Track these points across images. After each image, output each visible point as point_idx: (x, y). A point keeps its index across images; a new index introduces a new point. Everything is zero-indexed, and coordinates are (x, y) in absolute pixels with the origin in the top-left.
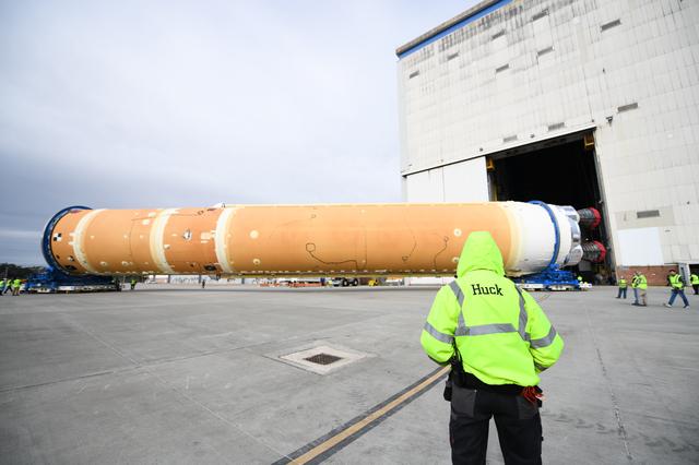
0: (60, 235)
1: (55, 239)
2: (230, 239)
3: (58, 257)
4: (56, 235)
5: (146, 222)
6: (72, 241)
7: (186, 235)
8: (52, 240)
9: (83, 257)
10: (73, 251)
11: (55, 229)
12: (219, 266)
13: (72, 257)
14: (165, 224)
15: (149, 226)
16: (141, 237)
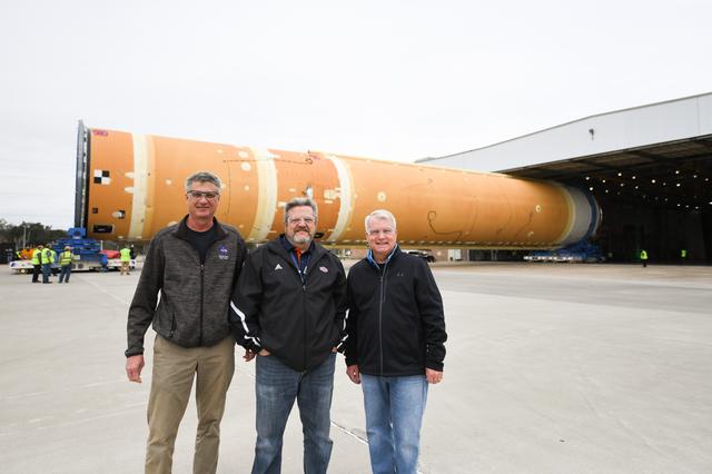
0: (106, 174)
1: (98, 180)
2: (357, 200)
3: (96, 211)
4: (98, 173)
5: (246, 167)
6: (132, 186)
7: (310, 192)
8: (92, 180)
9: (146, 212)
10: (131, 203)
11: (92, 163)
12: (330, 234)
13: (123, 212)
14: (274, 172)
15: (253, 174)
16: (247, 188)
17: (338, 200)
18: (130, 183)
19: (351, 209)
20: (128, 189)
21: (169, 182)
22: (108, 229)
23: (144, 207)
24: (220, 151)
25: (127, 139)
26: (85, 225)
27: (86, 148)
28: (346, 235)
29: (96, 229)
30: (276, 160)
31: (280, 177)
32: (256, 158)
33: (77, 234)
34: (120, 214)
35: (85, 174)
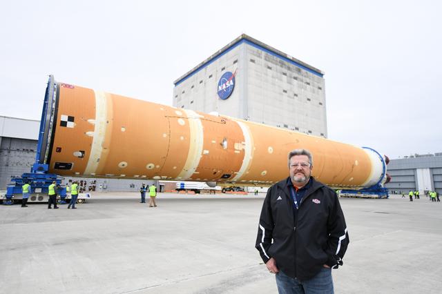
0: (71, 119)
1: (64, 124)
2: (255, 151)
3: (59, 150)
4: (64, 118)
5: (181, 122)
6: (93, 131)
7: (225, 143)
8: (58, 123)
9: (102, 153)
10: (91, 145)
11: (59, 108)
12: (235, 175)
13: (83, 152)
14: (201, 127)
15: (186, 128)
16: (182, 138)
17: (244, 150)
18: (92, 128)
19: (251, 158)
20: (89, 133)
21: (123, 130)
22: (68, 166)
23: (102, 148)
24: (162, 109)
25: (89, 95)
26: (48, 162)
27: (55, 96)
28: (243, 177)
29: (57, 166)
30: (201, 119)
31: (205, 131)
32: (188, 117)
33: (40, 169)
34: (80, 154)
35: (52, 117)
